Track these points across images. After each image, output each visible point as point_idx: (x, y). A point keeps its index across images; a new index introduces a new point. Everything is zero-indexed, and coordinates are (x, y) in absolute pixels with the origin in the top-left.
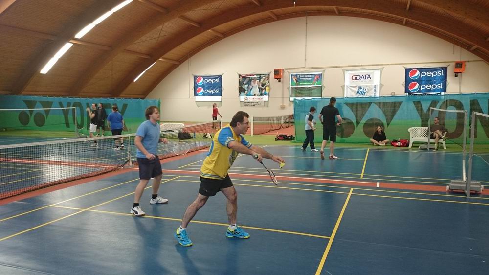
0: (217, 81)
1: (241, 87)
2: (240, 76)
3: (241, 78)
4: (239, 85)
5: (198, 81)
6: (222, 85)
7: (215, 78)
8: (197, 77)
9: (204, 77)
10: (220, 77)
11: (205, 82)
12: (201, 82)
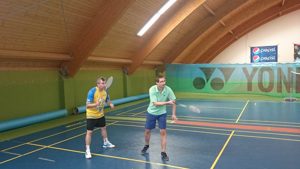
0: (273, 50)
1: (297, 54)
2: (295, 45)
3: (296, 47)
4: (295, 52)
5: (254, 51)
6: (277, 53)
7: (271, 48)
8: (254, 48)
9: (260, 48)
10: (276, 47)
11: (261, 51)
12: (257, 51)
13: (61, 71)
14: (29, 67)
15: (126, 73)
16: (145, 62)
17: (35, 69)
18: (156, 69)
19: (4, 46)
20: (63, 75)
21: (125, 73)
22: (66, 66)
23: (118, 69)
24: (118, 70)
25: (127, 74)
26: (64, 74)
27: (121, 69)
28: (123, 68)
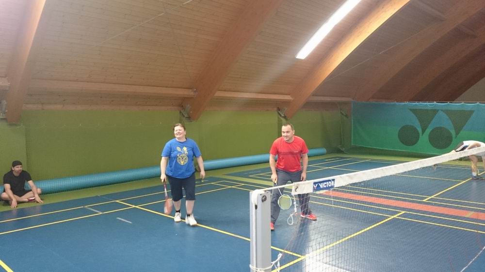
13: (182, 111)
14: (139, 105)
15: (283, 115)
17: (147, 108)
19: (105, 79)
20: (184, 116)
21: (281, 115)
22: (189, 105)
23: (270, 109)
25: (285, 117)
26: (186, 116)
27: (275, 109)
28: (278, 108)
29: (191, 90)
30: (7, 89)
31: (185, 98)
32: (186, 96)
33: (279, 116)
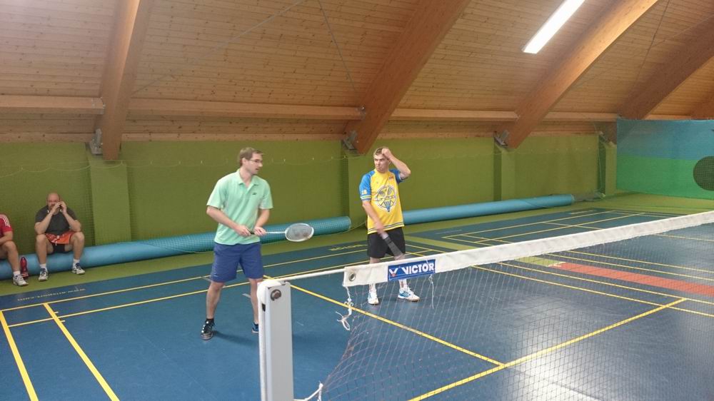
13: (345, 140)
14: (284, 133)
15: (502, 144)
16: (552, 116)
17: (294, 137)
18: (601, 133)
19: (234, 96)
20: (347, 148)
21: (499, 144)
22: (354, 131)
23: (482, 134)
24: (483, 136)
25: (506, 146)
26: (350, 147)
27: (491, 134)
28: (496, 132)
29: (357, 109)
30: (101, 113)
31: (349, 121)
32: (349, 118)
33: (496, 145)
